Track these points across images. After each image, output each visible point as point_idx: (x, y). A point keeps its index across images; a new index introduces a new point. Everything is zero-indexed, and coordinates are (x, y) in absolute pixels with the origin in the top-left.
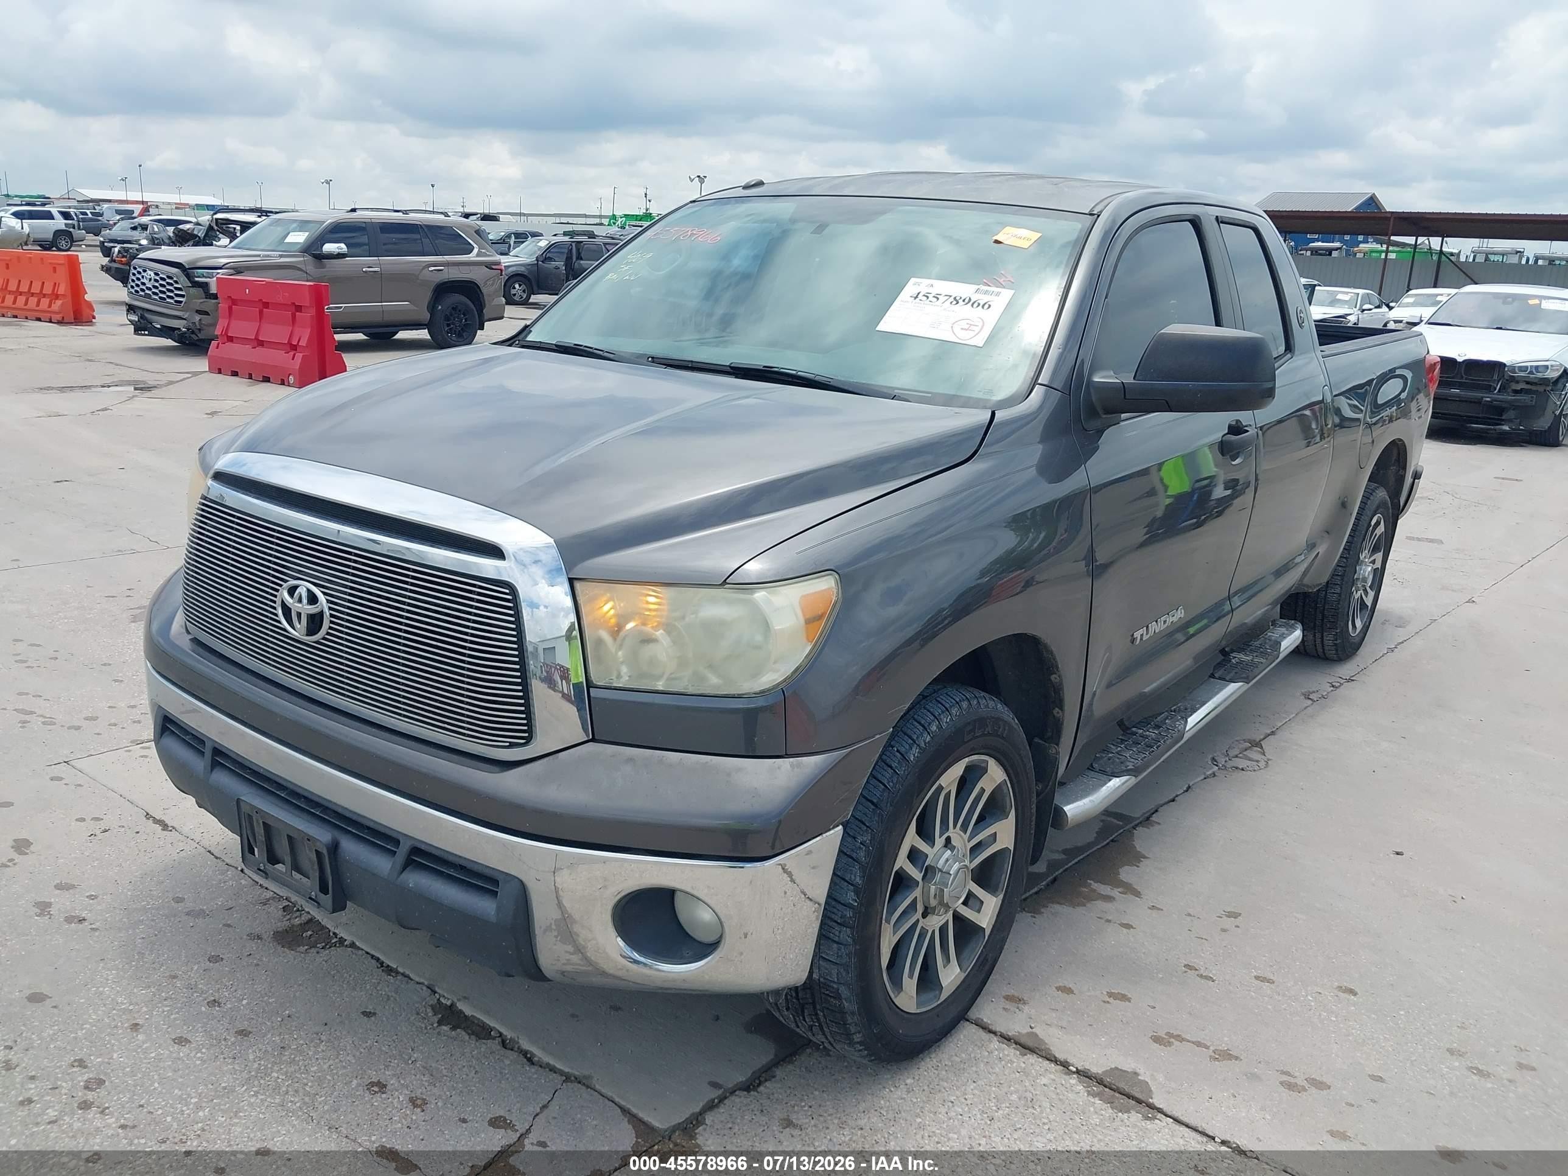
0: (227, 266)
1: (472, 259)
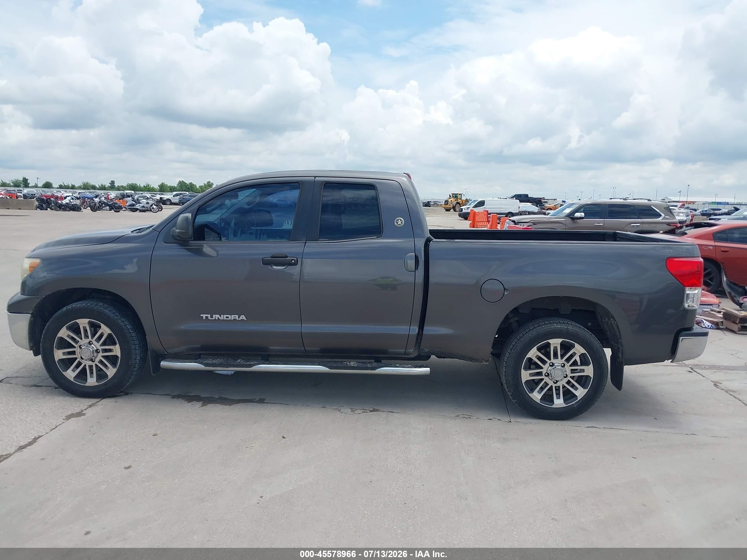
0: (530, 222)
1: (660, 221)
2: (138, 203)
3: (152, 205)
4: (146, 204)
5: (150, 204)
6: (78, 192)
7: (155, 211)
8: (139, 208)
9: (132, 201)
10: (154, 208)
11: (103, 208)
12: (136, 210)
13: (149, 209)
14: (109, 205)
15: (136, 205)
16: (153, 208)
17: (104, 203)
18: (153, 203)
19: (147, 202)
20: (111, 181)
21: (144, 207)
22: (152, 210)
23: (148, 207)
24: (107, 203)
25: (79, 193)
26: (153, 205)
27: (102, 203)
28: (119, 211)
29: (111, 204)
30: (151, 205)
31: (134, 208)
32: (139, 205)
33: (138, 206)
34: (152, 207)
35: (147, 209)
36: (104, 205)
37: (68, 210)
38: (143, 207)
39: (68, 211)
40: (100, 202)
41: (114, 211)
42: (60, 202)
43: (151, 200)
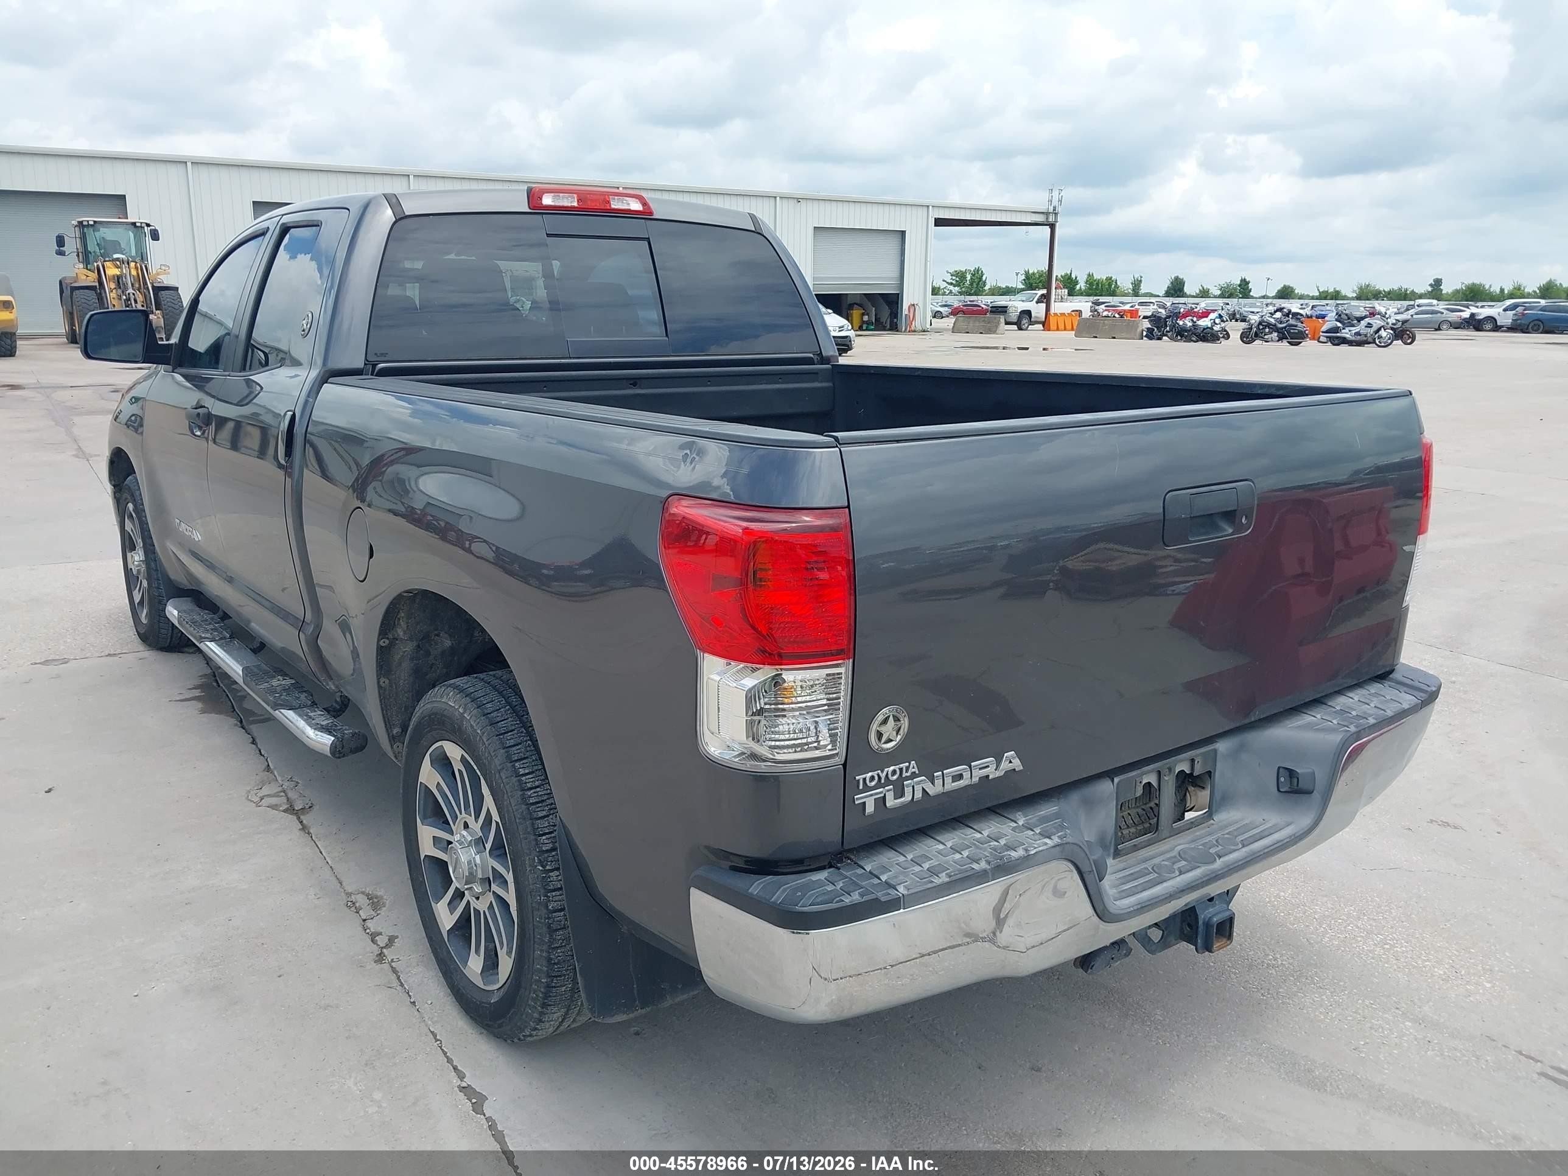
2: (1349, 324)
3: (1379, 330)
4: (1366, 327)
5: (1374, 328)
6: (1311, 305)
7: (1383, 344)
8: (1348, 336)
9: (1337, 320)
10: (1382, 337)
11: (1265, 335)
12: (1344, 341)
13: (1370, 340)
14: (1277, 330)
15: (1344, 329)
16: (1380, 337)
17: (1269, 325)
18: (1383, 324)
19: (1369, 324)
20: (1434, 281)
21: (1360, 335)
22: (1377, 342)
23: (1369, 335)
24: (1275, 325)
25: (1313, 307)
26: (1382, 329)
27: (1266, 326)
28: (1298, 344)
29: (1282, 328)
30: (1376, 329)
31: (1338, 338)
32: (1350, 331)
33: (1347, 333)
34: (1377, 335)
35: (1365, 339)
36: (1267, 330)
37: (1194, 339)
38: (1358, 334)
39: (1195, 342)
40: (1260, 323)
41: (1288, 342)
42: (1181, 323)
43: (1377, 319)
